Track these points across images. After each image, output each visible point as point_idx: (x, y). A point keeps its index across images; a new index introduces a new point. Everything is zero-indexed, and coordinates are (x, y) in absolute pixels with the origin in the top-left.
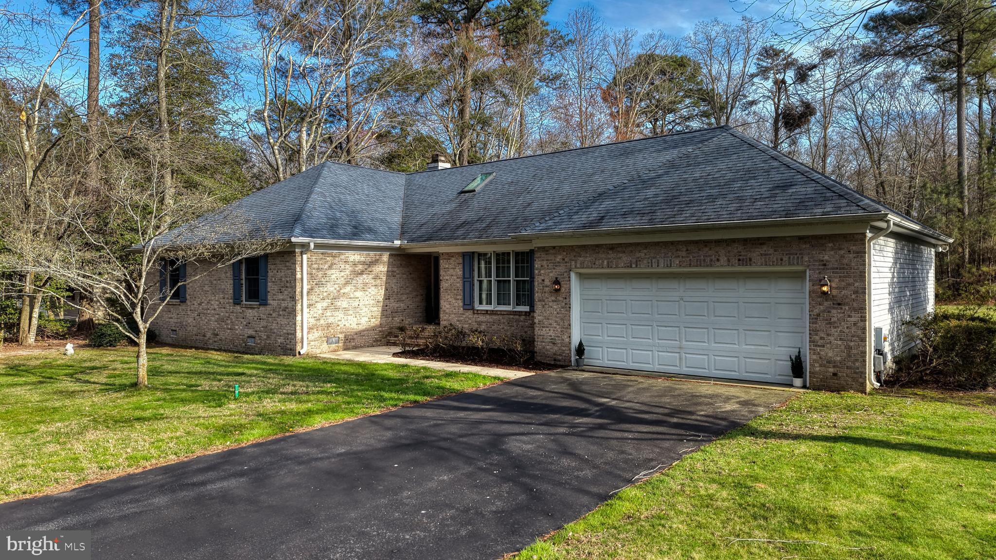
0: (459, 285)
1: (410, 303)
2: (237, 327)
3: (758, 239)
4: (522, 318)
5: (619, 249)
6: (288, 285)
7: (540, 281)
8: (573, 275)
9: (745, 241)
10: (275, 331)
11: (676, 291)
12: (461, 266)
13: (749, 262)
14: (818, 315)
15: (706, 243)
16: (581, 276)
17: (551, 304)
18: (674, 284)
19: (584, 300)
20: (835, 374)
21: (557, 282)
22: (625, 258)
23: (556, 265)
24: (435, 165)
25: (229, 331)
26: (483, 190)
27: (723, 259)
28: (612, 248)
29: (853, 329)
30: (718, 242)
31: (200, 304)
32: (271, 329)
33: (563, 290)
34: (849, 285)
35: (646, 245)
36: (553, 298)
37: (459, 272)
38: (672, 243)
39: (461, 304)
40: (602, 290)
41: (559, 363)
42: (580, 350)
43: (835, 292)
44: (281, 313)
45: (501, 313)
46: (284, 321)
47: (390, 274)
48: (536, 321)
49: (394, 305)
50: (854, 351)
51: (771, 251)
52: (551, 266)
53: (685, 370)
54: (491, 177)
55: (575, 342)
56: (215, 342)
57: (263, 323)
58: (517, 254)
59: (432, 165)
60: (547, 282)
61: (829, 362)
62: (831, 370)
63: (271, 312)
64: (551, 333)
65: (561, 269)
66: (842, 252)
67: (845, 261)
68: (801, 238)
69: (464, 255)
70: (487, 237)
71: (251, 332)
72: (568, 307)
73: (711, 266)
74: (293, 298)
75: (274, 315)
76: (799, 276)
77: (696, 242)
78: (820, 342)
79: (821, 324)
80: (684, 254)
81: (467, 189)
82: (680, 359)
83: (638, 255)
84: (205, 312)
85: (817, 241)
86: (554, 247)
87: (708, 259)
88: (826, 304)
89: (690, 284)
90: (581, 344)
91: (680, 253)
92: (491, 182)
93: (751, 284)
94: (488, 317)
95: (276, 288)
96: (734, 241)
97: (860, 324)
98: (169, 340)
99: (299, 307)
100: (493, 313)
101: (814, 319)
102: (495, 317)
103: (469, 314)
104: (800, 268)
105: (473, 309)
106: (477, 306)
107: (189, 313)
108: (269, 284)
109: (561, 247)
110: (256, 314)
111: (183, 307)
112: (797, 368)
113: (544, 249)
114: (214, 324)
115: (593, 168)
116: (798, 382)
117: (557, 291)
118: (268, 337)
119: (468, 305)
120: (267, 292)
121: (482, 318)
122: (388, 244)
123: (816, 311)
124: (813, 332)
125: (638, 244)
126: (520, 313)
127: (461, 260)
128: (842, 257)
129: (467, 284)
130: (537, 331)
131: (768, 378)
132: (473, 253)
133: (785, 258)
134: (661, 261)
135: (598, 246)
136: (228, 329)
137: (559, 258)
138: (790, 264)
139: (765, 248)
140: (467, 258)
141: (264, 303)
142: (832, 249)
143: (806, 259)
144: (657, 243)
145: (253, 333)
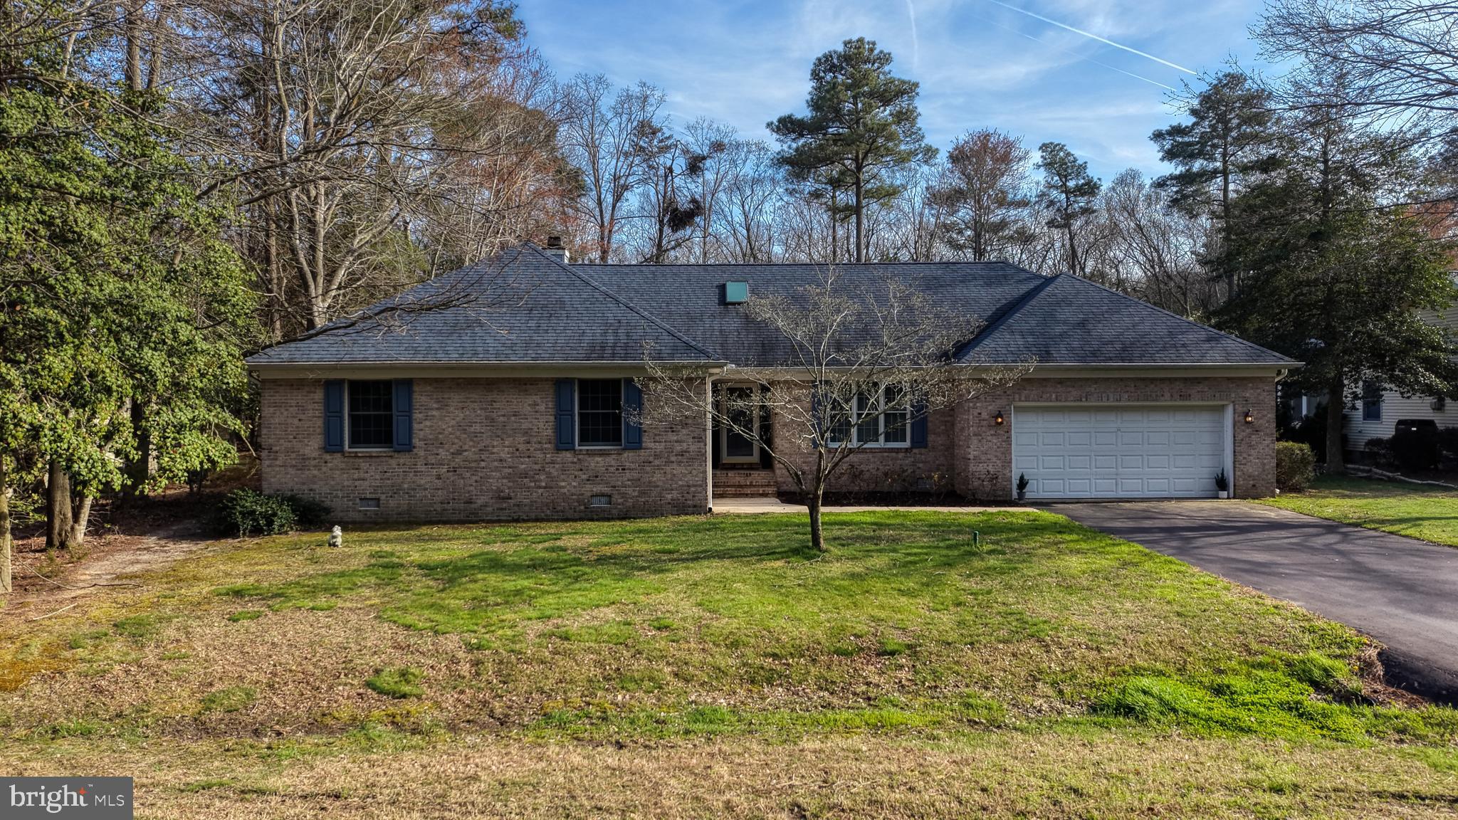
2: (563, 484)
3: (1196, 378)
5: (1069, 383)
6: (690, 421)
7: (976, 414)
8: (1012, 408)
9: (1185, 380)
10: (660, 483)
11: (1111, 422)
12: (807, 397)
13: (1188, 397)
14: (1240, 439)
15: (1153, 380)
16: (1019, 409)
17: (989, 438)
18: (1111, 417)
19: (1017, 433)
20: (1254, 486)
21: (999, 415)
22: (1075, 393)
25: (540, 491)
27: (1167, 395)
28: (1061, 382)
29: (1267, 449)
30: (1163, 380)
31: (459, 452)
32: (650, 482)
33: (1005, 423)
34: (1264, 416)
35: (1096, 381)
36: (993, 432)
38: (1122, 379)
41: (998, 499)
43: (1255, 422)
44: (673, 459)
45: (869, 451)
46: (680, 470)
50: (1267, 467)
53: (1121, 494)
55: (1016, 476)
56: (502, 509)
57: (628, 474)
60: (985, 415)
61: (1251, 477)
63: (651, 459)
64: (990, 468)
65: (1003, 402)
67: (1261, 398)
68: (1229, 379)
71: (600, 489)
72: (1009, 441)
73: (1157, 400)
75: (657, 462)
78: (1244, 461)
80: (1133, 389)
82: (1116, 484)
83: (1088, 389)
84: (473, 465)
85: (1241, 382)
87: (1154, 395)
90: (1022, 478)
91: (1128, 389)
93: (1180, 416)
94: (851, 456)
95: (662, 426)
96: (1176, 379)
97: (1271, 446)
98: (354, 516)
99: (707, 450)
100: (856, 451)
101: (1237, 443)
107: (421, 468)
108: (646, 421)
110: (613, 463)
111: (404, 458)
112: (1221, 483)
114: (496, 481)
116: (1225, 494)
117: (1000, 424)
118: (642, 493)
120: (639, 432)
121: (841, 458)
124: (1237, 453)
126: (895, 450)
128: (1260, 394)
131: (1193, 494)
133: (1219, 395)
134: (1111, 396)
135: (1045, 380)
136: (540, 487)
137: (999, 391)
141: (635, 447)
142: (1253, 388)
143: (1233, 395)
144: (1108, 379)
145: (606, 490)
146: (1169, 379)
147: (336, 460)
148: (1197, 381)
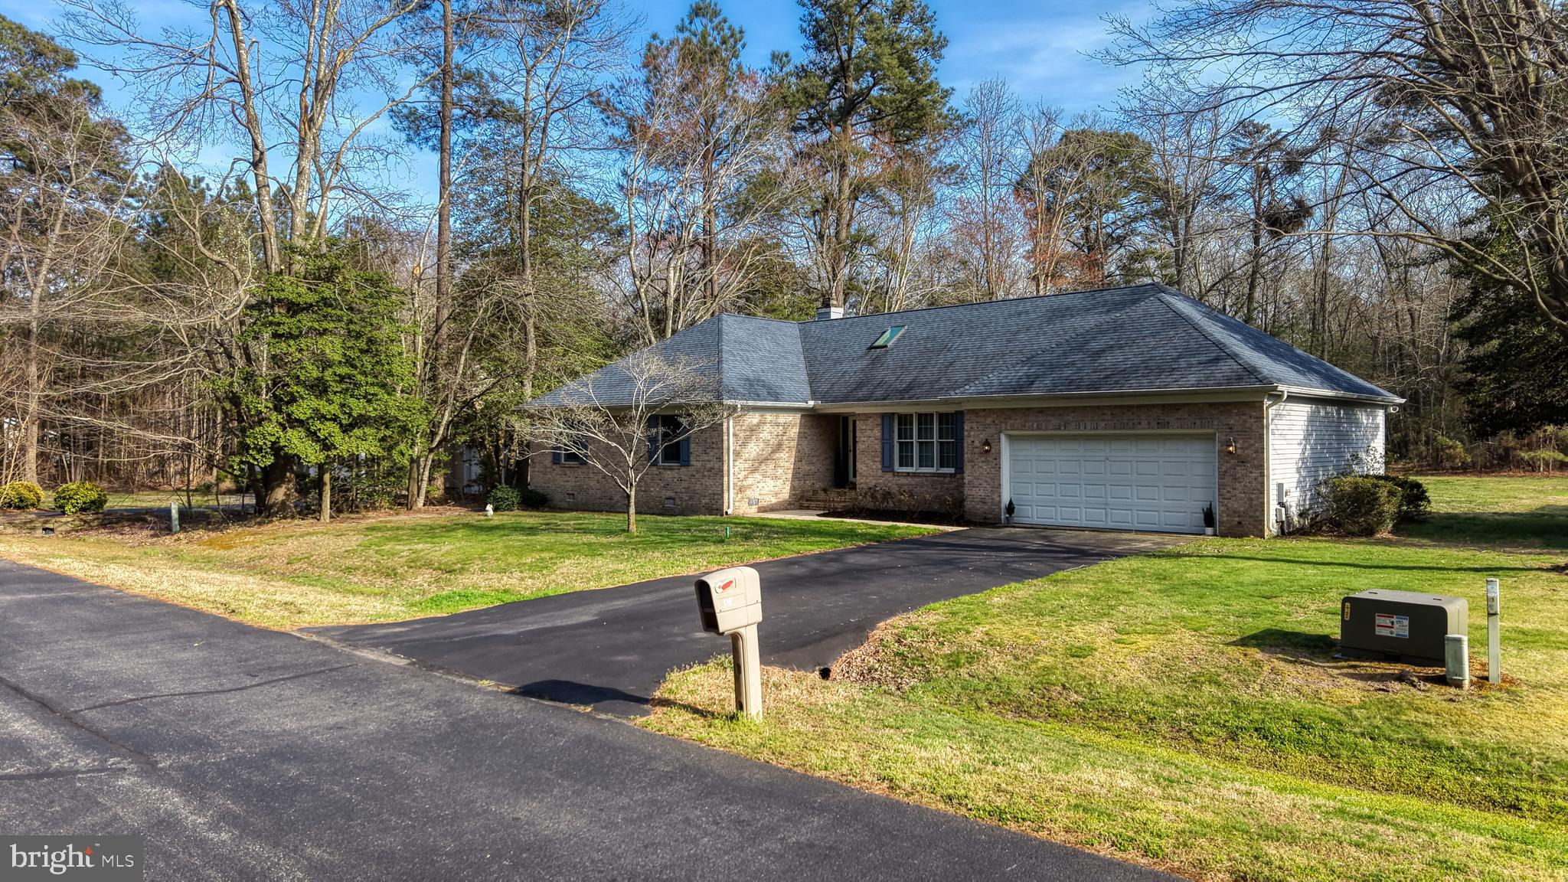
0: (878, 447)
1: (820, 467)
2: (653, 489)
3: (1175, 405)
4: (947, 480)
5: (1048, 413)
6: (713, 446)
7: (970, 442)
8: (1003, 437)
9: (1163, 406)
10: (699, 492)
11: (1101, 451)
12: (880, 428)
13: (1167, 425)
14: (1226, 472)
15: (1129, 408)
16: (1010, 437)
17: (980, 465)
18: (1101, 446)
19: (1014, 460)
20: (1239, 523)
21: (987, 443)
22: (1054, 421)
23: (986, 426)
24: (827, 310)
26: (896, 346)
27: (1144, 423)
28: (1041, 411)
29: (1254, 483)
30: (1139, 407)
32: (694, 490)
33: (993, 450)
34: (1251, 445)
35: (1074, 409)
36: (983, 459)
37: (877, 433)
38: (1099, 408)
39: (880, 466)
40: (1033, 451)
41: (990, 521)
42: (1010, 508)
43: (1239, 452)
44: (706, 473)
45: (924, 475)
46: (709, 482)
47: (802, 436)
48: (966, 481)
49: (806, 467)
50: (1255, 503)
51: (1186, 416)
52: (981, 427)
53: (1111, 525)
54: (903, 331)
55: (1005, 500)
57: (684, 484)
58: (941, 416)
59: (823, 310)
60: (977, 443)
61: (1234, 512)
62: (1237, 519)
63: (695, 473)
64: (981, 493)
65: (992, 430)
66: (1245, 417)
67: (1248, 425)
68: (1211, 405)
69: (883, 416)
70: (910, 398)
71: (670, 494)
72: (998, 468)
73: (1133, 428)
74: (720, 459)
75: (697, 476)
76: (1210, 438)
77: (1120, 407)
78: (1228, 495)
79: (1228, 480)
80: (1109, 417)
81: (876, 344)
83: (1066, 418)
85: (1225, 408)
86: (984, 410)
87: (1131, 423)
88: (1232, 462)
89: (1116, 445)
90: (1011, 503)
91: (1105, 417)
92: (903, 336)
93: (1170, 445)
94: (910, 479)
95: (700, 449)
96: (1154, 406)
97: (1259, 479)
98: (565, 505)
99: (725, 468)
100: (915, 475)
101: (1222, 475)
102: (917, 479)
103: (889, 476)
104: (1211, 431)
105: (893, 471)
106: (897, 468)
107: (591, 475)
108: (692, 445)
109: (990, 410)
110: (675, 475)
111: (584, 469)
112: (1209, 519)
113: (974, 412)
115: (1018, 325)
116: (1209, 530)
117: (987, 451)
118: (691, 498)
119: (887, 467)
120: (689, 453)
121: (903, 481)
122: (803, 405)
123: (1224, 468)
124: (1221, 486)
125: (1067, 408)
126: (944, 475)
127: (879, 421)
128: (1245, 421)
129: (887, 446)
130: (967, 491)
131: (1185, 529)
132: (893, 414)
133: (1198, 422)
134: (1088, 424)
135: (1028, 409)
137: (989, 420)
138: (1202, 427)
139: (1180, 413)
140: (887, 420)
141: (687, 464)
142: (1237, 415)
143: (1215, 423)
144: (1084, 408)
145: (673, 495)
146: (1146, 406)
147: (557, 468)
148: (1176, 408)
